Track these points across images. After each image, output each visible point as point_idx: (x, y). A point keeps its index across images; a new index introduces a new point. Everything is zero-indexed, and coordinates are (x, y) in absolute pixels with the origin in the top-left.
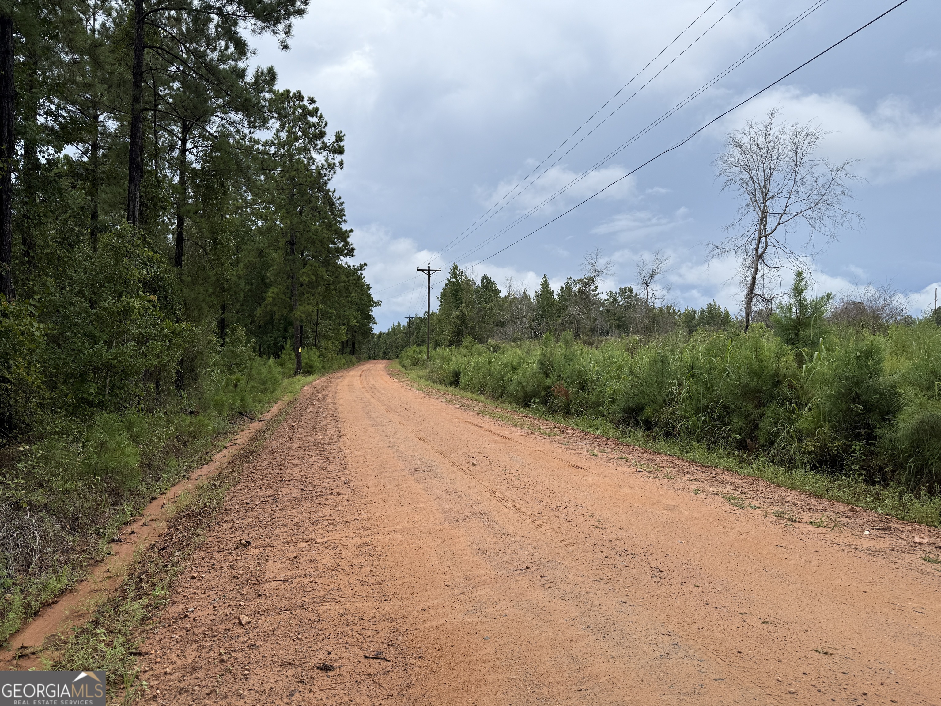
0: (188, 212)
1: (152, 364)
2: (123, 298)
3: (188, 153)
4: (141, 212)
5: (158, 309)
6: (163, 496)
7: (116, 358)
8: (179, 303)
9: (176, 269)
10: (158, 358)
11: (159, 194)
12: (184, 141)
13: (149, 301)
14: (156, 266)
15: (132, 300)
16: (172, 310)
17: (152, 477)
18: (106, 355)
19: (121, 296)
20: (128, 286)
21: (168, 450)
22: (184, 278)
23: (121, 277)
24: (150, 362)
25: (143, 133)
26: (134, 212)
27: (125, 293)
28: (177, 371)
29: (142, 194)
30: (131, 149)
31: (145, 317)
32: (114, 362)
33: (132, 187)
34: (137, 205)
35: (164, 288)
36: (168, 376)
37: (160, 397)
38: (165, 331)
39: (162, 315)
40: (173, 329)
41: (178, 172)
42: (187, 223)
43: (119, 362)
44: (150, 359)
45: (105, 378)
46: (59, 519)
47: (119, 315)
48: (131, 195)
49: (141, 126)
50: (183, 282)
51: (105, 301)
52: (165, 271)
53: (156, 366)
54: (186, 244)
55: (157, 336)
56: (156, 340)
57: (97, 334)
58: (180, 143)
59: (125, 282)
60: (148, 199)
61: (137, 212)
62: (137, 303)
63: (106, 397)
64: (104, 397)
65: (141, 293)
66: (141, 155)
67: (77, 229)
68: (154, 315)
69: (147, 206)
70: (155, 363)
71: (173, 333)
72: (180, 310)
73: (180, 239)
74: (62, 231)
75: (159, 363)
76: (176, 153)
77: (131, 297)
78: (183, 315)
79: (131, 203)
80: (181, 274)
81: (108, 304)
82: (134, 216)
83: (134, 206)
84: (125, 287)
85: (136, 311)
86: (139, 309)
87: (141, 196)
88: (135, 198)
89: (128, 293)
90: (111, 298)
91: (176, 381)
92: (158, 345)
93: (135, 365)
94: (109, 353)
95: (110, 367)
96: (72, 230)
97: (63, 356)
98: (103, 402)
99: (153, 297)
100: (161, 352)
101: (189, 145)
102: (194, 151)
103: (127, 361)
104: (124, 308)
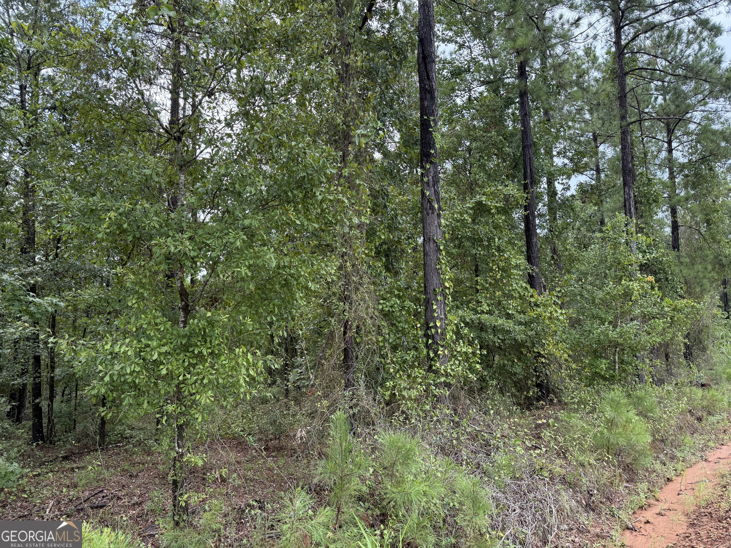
0: (679, 201)
1: (656, 342)
2: (623, 282)
3: (674, 151)
4: (636, 209)
5: (656, 289)
6: (679, 479)
7: (621, 337)
8: (680, 282)
9: (674, 253)
10: (662, 335)
11: (651, 190)
12: (670, 143)
13: (647, 282)
14: (655, 252)
15: (631, 283)
16: (674, 289)
17: (667, 454)
18: (613, 335)
19: (621, 280)
20: (626, 271)
21: (682, 425)
22: (682, 260)
23: (619, 264)
24: (654, 339)
25: (632, 144)
26: (630, 210)
27: (624, 278)
28: (685, 344)
29: (636, 194)
30: (623, 159)
31: (645, 297)
32: (621, 341)
33: (627, 189)
34: (632, 203)
35: (664, 270)
36: (676, 349)
37: (671, 368)
38: (666, 309)
39: (661, 295)
40: (673, 307)
41: (667, 169)
42: (680, 211)
43: (625, 339)
44: (653, 336)
45: (615, 355)
46: (575, 492)
47: (621, 298)
48: (626, 196)
49: (629, 138)
50: (682, 263)
51: (607, 286)
52: (663, 256)
53: (660, 343)
54: (681, 229)
55: (659, 314)
56: (658, 318)
57: (603, 316)
58: (666, 145)
59: (624, 267)
60: (642, 197)
61: (633, 209)
62: (635, 285)
63: (617, 372)
64: (614, 372)
65: (639, 275)
66: (632, 162)
67: (589, 234)
68: (654, 295)
69: (641, 203)
70: (658, 340)
71: (674, 310)
72: (681, 288)
73: (675, 227)
74: (578, 238)
75: (663, 340)
76: (664, 154)
77: (631, 280)
78: (685, 293)
79: (627, 203)
80: (679, 257)
81: (610, 288)
82: (630, 213)
83: (630, 205)
84: (623, 272)
85: (636, 293)
86: (638, 290)
87: (635, 196)
88: (630, 197)
89: (628, 277)
90: (611, 283)
91: (684, 354)
92: (660, 323)
93: (639, 342)
94: (614, 333)
95: (617, 345)
96: (585, 236)
97: (577, 336)
98: (614, 376)
99: (651, 278)
100: (664, 329)
101: (674, 145)
102: (680, 148)
103: (631, 339)
104: (624, 291)
